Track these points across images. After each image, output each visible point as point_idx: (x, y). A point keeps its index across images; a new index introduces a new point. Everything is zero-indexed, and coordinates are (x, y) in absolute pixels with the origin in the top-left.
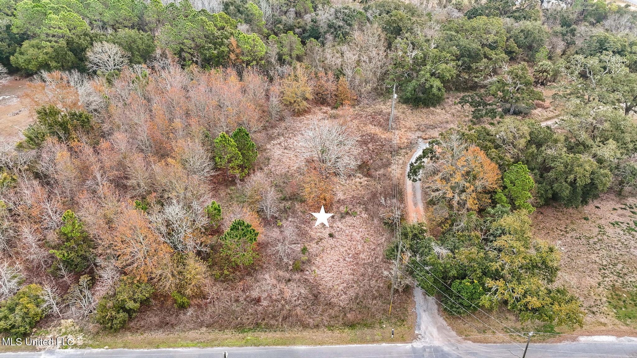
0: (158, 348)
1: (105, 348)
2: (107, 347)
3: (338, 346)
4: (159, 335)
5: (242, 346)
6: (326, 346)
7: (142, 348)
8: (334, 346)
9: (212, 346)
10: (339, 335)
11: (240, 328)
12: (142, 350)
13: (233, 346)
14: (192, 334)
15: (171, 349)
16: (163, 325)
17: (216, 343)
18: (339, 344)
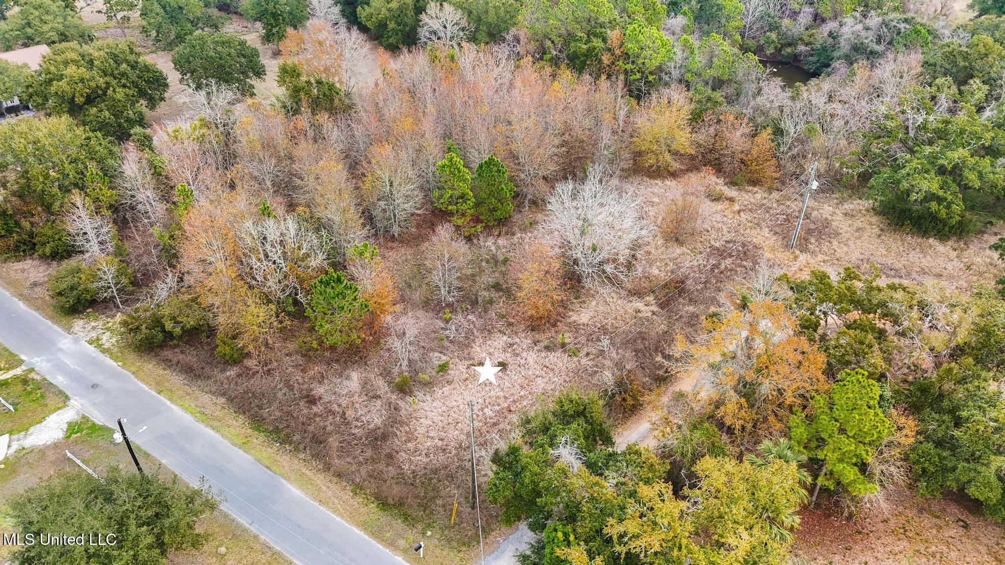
0: (159, 394)
1: (119, 363)
2: (120, 364)
3: (338, 519)
4: (175, 379)
5: (235, 445)
6: (324, 510)
7: (147, 384)
8: (334, 516)
9: (207, 425)
10: (357, 506)
11: (257, 422)
12: (144, 386)
13: (227, 438)
14: (206, 398)
15: (168, 403)
16: (191, 372)
17: (216, 424)
18: (343, 517)
